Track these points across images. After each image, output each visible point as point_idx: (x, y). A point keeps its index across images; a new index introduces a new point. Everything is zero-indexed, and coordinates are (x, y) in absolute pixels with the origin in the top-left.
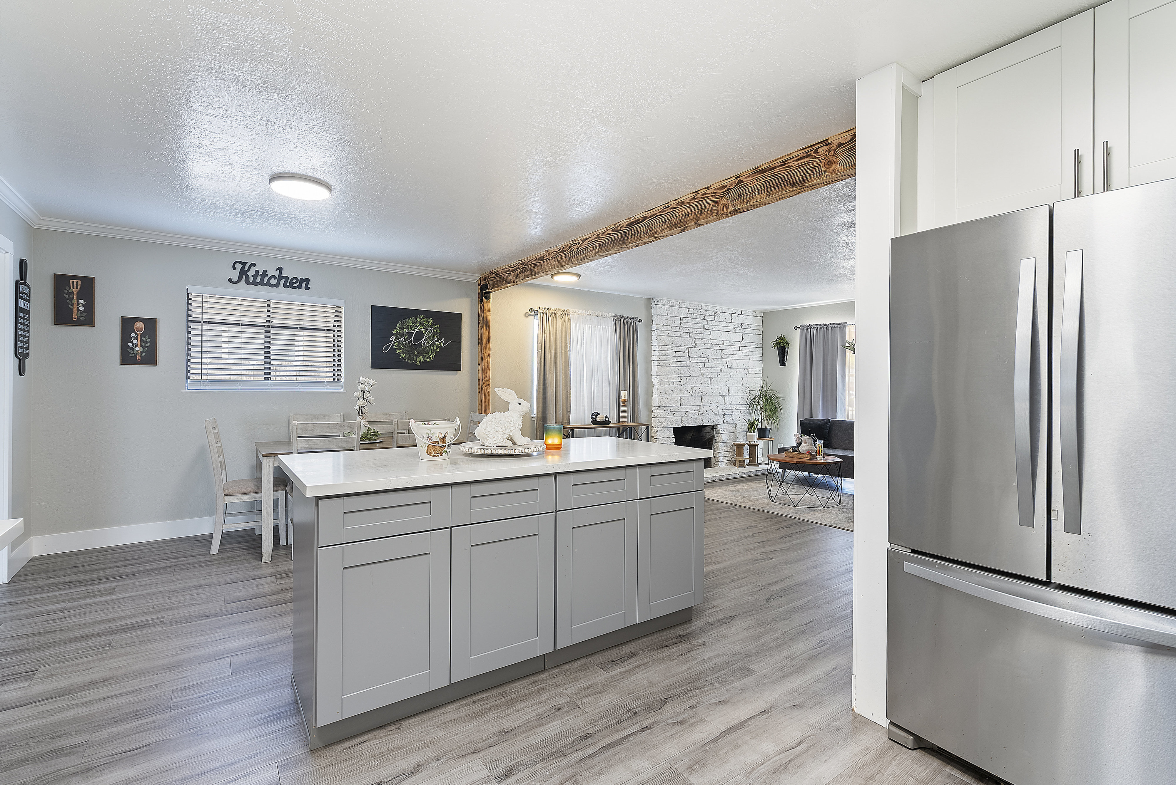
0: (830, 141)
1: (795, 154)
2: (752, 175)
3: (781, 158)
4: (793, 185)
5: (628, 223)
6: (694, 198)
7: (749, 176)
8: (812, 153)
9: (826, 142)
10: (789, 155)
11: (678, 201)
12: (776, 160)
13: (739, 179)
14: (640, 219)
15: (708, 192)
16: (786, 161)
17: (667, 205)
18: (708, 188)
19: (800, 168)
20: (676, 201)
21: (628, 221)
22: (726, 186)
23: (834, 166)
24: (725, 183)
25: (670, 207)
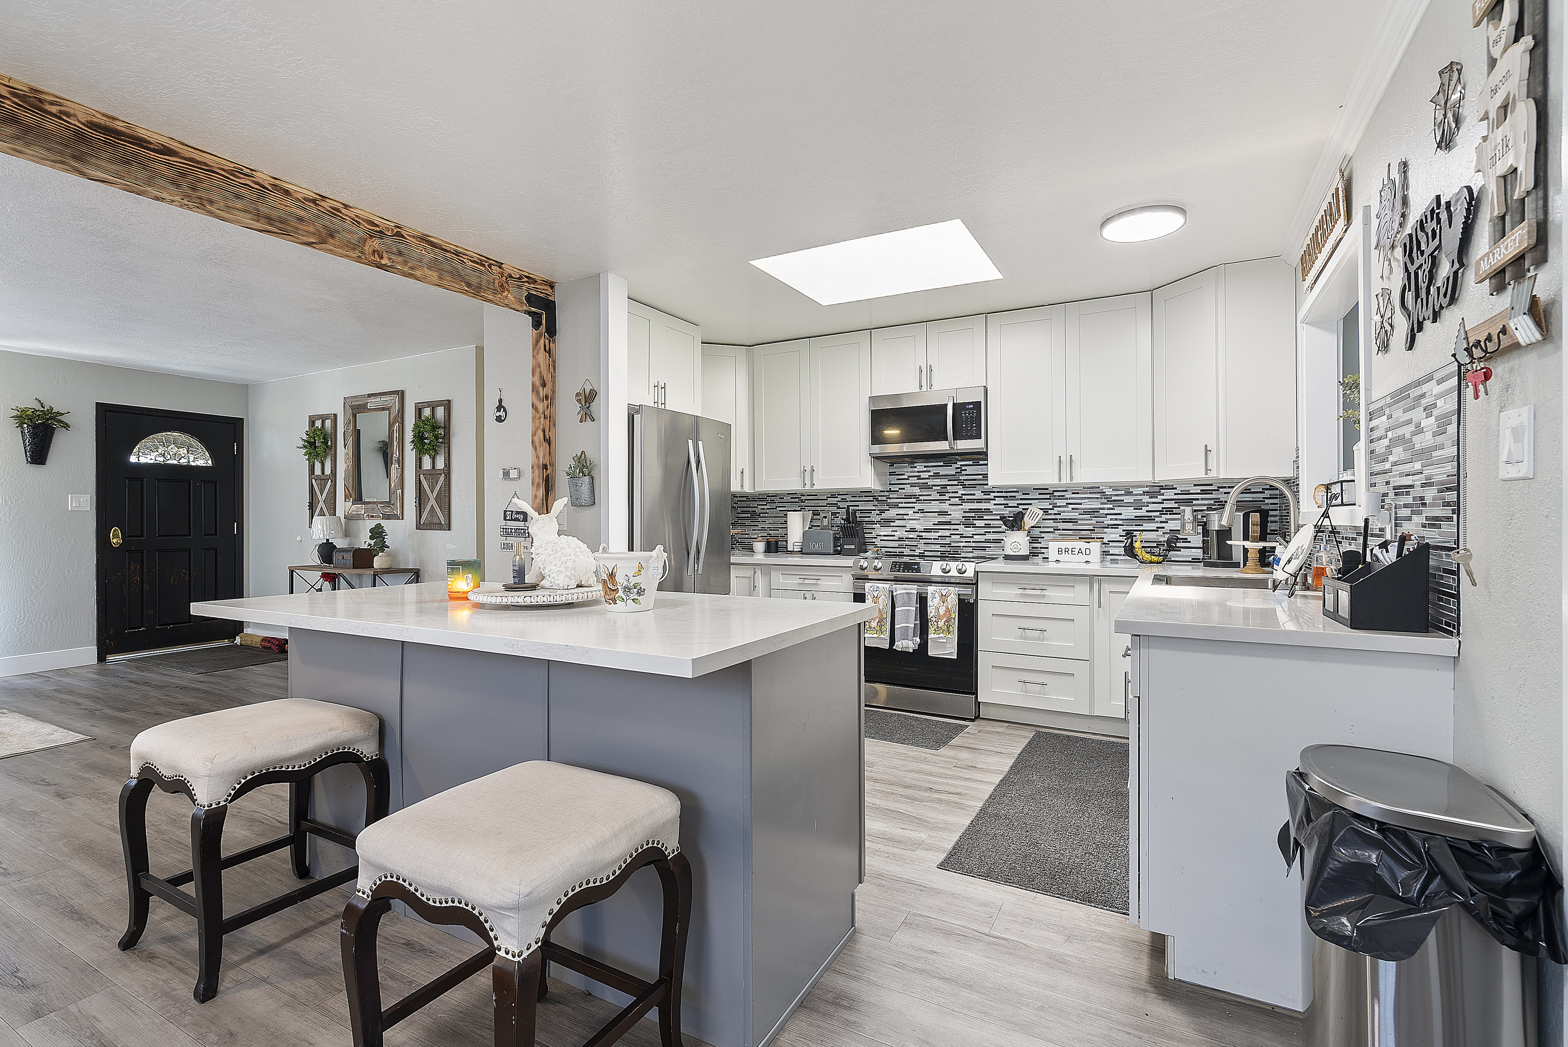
0: (503, 266)
1: (472, 254)
2: (418, 239)
3: (457, 247)
4: (469, 285)
5: (95, 120)
6: (314, 201)
7: (413, 237)
8: (486, 264)
9: (500, 265)
10: (466, 250)
11: (277, 182)
12: (451, 244)
13: (399, 230)
14: (151, 143)
15: (343, 211)
16: (460, 253)
17: (249, 171)
18: (346, 206)
19: (475, 272)
20: (273, 180)
21: (102, 120)
22: (377, 226)
23: (506, 293)
24: (377, 220)
25: (253, 179)
